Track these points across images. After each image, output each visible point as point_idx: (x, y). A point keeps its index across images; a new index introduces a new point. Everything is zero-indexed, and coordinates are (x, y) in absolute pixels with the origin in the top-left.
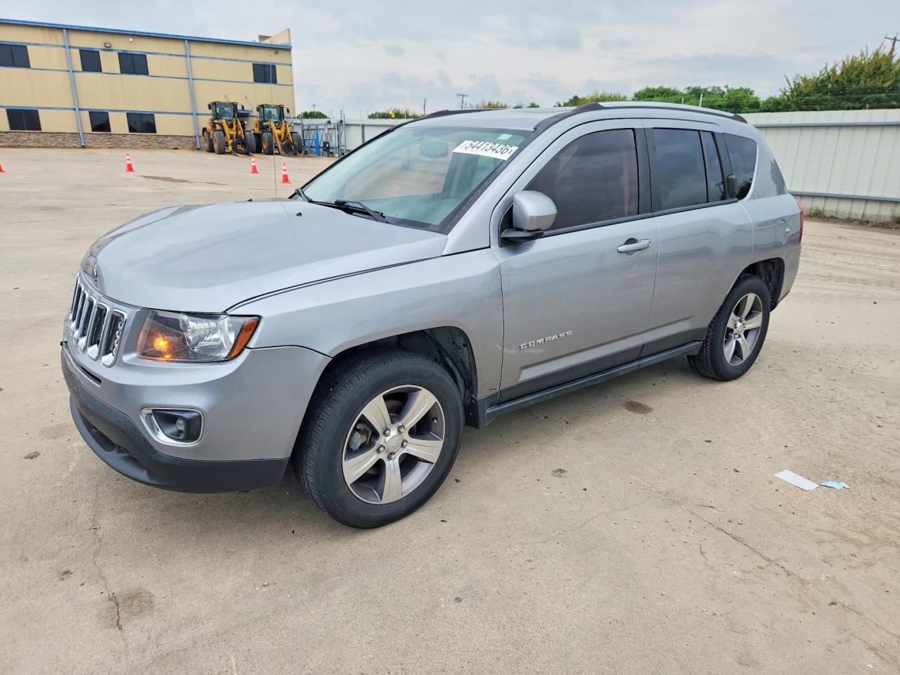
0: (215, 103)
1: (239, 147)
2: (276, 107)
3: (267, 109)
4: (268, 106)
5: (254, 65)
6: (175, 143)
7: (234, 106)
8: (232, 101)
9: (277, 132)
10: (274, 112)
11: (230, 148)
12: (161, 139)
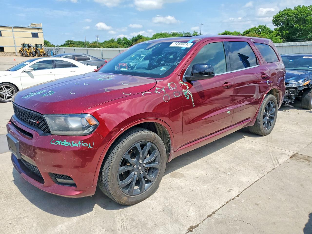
0: (23, 44)
1: (31, 55)
2: (40, 44)
3: (37, 45)
4: (38, 44)
5: (32, 33)
6: (10, 54)
7: (29, 44)
8: (28, 43)
9: (41, 51)
10: (39, 46)
11: (29, 55)
12: (6, 53)
